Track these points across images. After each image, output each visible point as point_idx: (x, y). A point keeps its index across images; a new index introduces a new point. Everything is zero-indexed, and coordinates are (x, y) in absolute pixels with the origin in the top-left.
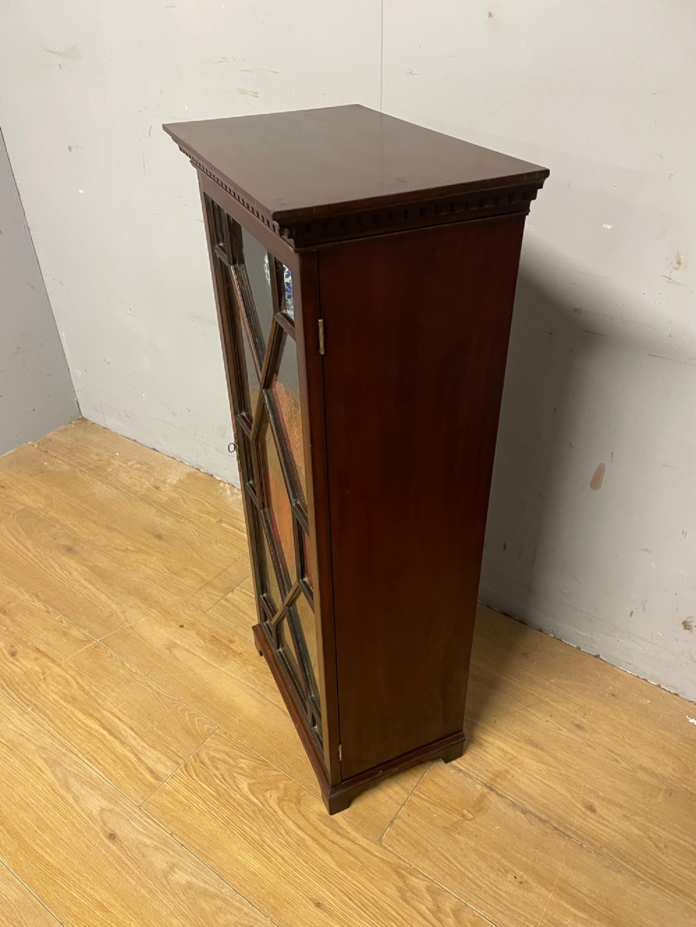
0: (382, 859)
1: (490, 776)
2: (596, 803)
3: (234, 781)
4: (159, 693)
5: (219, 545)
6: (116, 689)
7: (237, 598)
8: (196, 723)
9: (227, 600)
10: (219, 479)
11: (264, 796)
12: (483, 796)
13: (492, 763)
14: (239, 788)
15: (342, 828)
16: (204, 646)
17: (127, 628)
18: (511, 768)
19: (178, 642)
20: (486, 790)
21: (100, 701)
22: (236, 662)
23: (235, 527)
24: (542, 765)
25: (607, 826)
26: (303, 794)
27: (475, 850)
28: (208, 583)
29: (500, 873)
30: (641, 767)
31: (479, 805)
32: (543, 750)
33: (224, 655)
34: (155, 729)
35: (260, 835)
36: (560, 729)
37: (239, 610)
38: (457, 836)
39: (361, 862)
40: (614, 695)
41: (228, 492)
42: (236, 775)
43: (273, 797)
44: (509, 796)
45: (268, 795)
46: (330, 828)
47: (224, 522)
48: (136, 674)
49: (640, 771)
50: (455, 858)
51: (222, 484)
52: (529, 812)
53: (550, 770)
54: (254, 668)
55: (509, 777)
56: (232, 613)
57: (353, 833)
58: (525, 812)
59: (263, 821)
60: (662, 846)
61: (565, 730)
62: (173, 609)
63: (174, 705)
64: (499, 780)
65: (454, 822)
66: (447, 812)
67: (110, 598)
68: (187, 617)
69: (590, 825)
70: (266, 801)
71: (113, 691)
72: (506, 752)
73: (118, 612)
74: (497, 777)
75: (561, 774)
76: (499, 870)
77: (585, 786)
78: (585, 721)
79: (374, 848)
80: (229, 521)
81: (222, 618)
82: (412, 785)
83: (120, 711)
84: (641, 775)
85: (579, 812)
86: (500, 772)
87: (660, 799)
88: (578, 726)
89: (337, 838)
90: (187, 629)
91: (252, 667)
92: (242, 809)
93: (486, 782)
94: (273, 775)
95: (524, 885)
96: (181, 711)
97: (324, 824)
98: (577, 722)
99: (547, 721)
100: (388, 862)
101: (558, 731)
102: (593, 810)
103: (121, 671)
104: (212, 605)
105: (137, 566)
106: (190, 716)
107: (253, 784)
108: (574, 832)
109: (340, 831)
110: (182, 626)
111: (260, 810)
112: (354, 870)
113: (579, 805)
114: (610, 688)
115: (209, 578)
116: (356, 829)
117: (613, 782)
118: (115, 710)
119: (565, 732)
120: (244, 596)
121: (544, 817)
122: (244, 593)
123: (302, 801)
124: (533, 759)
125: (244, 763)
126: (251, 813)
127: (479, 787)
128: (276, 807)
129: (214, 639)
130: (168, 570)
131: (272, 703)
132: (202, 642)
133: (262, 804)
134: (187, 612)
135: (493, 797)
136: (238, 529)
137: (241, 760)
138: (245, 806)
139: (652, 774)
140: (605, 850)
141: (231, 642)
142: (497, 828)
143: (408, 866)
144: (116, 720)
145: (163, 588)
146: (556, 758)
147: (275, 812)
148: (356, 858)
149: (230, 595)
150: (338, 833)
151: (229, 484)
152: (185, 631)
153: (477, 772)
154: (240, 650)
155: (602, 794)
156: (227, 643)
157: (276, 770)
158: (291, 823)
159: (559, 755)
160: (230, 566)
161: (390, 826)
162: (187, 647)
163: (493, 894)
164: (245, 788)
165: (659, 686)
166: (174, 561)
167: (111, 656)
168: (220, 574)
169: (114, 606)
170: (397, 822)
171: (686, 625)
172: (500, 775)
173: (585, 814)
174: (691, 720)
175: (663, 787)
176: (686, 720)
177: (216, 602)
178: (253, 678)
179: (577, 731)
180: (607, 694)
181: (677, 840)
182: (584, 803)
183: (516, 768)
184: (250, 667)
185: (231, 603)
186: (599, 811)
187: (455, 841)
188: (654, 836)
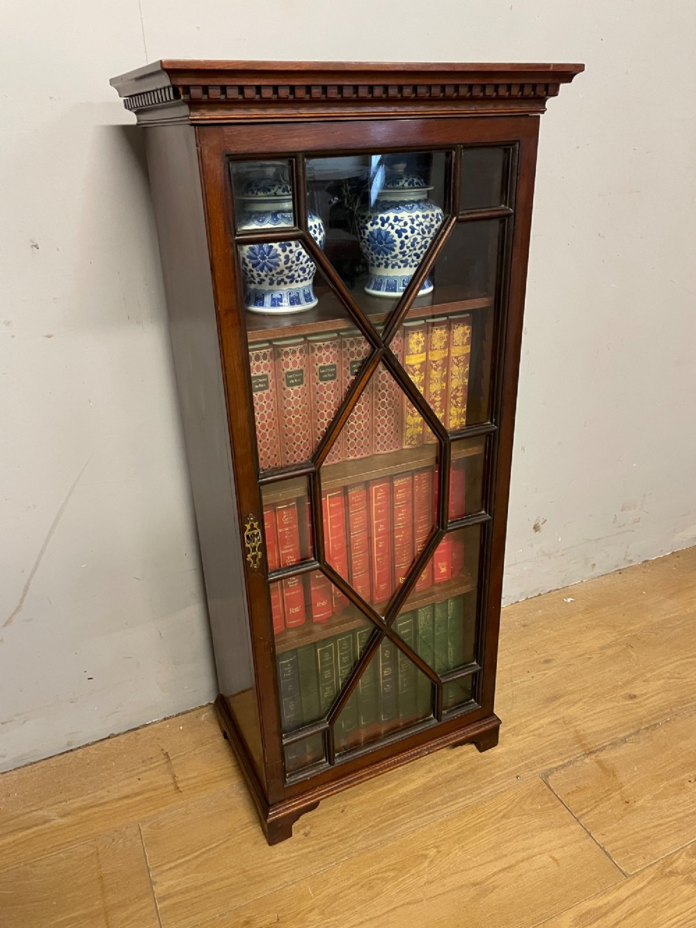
0: (649, 883)
1: (577, 746)
2: (627, 691)
7: (172, 882)
9: (163, 899)
12: (600, 763)
13: (563, 737)
15: (600, 907)
18: (575, 726)
20: (593, 756)
23: (28, 828)
24: (577, 706)
25: (652, 696)
27: (656, 798)
28: (106, 912)
29: (684, 791)
30: (602, 648)
31: (608, 771)
32: (562, 696)
36: (545, 674)
37: (196, 888)
38: (637, 805)
39: (647, 905)
40: (525, 626)
44: (603, 743)
46: (597, 919)
49: (604, 651)
50: (662, 818)
52: (625, 738)
53: (585, 702)
54: (316, 911)
55: (582, 733)
56: (194, 901)
57: (611, 898)
58: (624, 741)
60: (677, 676)
61: (548, 671)
64: (583, 742)
65: (622, 800)
66: (609, 799)
69: (648, 706)
72: (555, 722)
74: (580, 741)
75: (591, 697)
76: (681, 790)
77: (609, 689)
78: (543, 655)
79: (635, 885)
81: (192, 919)
82: (568, 814)
84: (609, 652)
85: (634, 706)
86: (576, 737)
87: (634, 654)
88: (547, 661)
91: (313, 913)
93: (583, 753)
98: (543, 660)
99: (533, 678)
100: (653, 879)
101: (547, 676)
102: (634, 697)
104: (157, 921)
108: (653, 719)
109: (603, 910)
112: (655, 917)
113: (627, 703)
115: (97, 905)
116: (605, 892)
117: (610, 671)
120: (175, 871)
121: (632, 731)
122: (171, 869)
124: (569, 707)
127: (587, 760)
131: (387, 912)
135: (603, 756)
136: (36, 825)
139: (609, 646)
140: (674, 709)
141: (248, 923)
142: (636, 769)
143: (661, 862)
146: (573, 692)
148: (641, 908)
149: (157, 889)
150: (605, 914)
153: (570, 754)
154: (271, 918)
155: (620, 683)
159: (571, 688)
160: (100, 867)
161: (611, 858)
165: (527, 599)
168: (102, 888)
170: (608, 849)
171: (536, 528)
172: (579, 739)
173: (637, 703)
174: (569, 600)
175: (624, 646)
176: (567, 603)
177: (154, 915)
178: (333, 919)
179: (553, 664)
180: (522, 628)
181: (673, 666)
182: (625, 698)
183: (575, 724)
184: (313, 916)
185: (176, 894)
186: (636, 694)
187: (643, 808)
188: (668, 675)
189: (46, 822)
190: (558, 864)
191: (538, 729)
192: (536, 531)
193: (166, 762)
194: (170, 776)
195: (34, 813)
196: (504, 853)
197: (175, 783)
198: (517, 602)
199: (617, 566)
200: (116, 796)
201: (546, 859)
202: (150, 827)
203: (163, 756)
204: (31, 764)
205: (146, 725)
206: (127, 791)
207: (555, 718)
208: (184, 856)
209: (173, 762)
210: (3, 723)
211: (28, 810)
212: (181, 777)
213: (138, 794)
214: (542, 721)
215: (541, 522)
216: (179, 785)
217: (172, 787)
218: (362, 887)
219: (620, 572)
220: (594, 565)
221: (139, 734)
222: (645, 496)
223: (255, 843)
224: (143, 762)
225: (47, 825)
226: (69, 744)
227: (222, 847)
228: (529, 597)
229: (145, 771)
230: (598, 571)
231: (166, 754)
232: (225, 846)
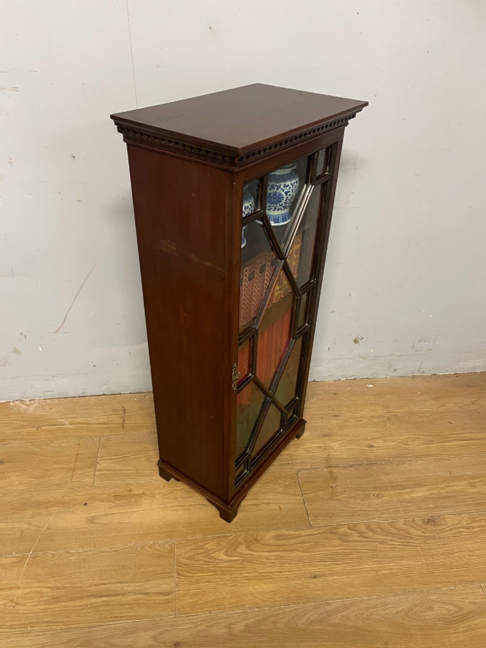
0: (319, 533)
1: (325, 462)
2: (370, 443)
3: (214, 559)
4: (115, 551)
5: (55, 442)
6: (82, 570)
7: (106, 465)
8: (159, 548)
9: (99, 470)
10: (5, 401)
11: (238, 553)
12: (331, 472)
13: (320, 456)
14: (220, 560)
15: (290, 535)
16: (114, 504)
17: (45, 531)
18: (329, 452)
19: (94, 514)
20: (329, 469)
21: (79, 585)
22: (144, 499)
23: (55, 425)
24: (338, 442)
25: (383, 449)
26: (256, 535)
27: (350, 497)
28: (74, 469)
30: (371, 417)
31: (333, 478)
32: (333, 435)
33: (134, 501)
34: (136, 571)
35: (256, 572)
37: (115, 470)
38: (338, 498)
39: (313, 542)
40: (336, 394)
41: (23, 406)
42: (212, 555)
43: (242, 549)
44: (339, 464)
45: (239, 550)
47: (42, 426)
48: (85, 552)
49: (372, 419)
50: (347, 507)
51: (11, 404)
53: (343, 442)
54: (161, 495)
55: (332, 456)
56: (111, 475)
57: (297, 533)
58: (351, 466)
59: (250, 564)
60: (405, 442)
61: (332, 421)
62: (67, 498)
63: (134, 549)
64: (330, 461)
65: (331, 493)
66: (324, 491)
67: (7, 523)
68: (82, 497)
69: (377, 453)
70: (241, 554)
71: (81, 573)
72: (320, 447)
73: (26, 526)
74: (328, 460)
75: (348, 441)
76: (366, 498)
77: (361, 439)
78: (336, 412)
79: (310, 532)
80: (45, 424)
81: (108, 482)
82: (299, 491)
83: (100, 579)
84: (375, 420)
85: (369, 451)
86: (327, 457)
87: (388, 425)
88: (336, 416)
89: (293, 541)
90: (91, 503)
91: (159, 495)
92: (234, 568)
93: (325, 466)
94: (231, 539)
95: (380, 496)
96: (141, 549)
97: (280, 540)
98: (334, 415)
99: (322, 422)
100: (323, 532)
101: (331, 423)
102: (373, 447)
103: (72, 558)
104: (93, 479)
105: (6, 490)
106: (150, 547)
107: (226, 551)
108: (375, 460)
109: (290, 537)
110: (86, 504)
111: (243, 561)
112: (313, 548)
113: (366, 449)
114: (331, 391)
115: (72, 465)
116: (296, 530)
117: (368, 430)
118: (95, 582)
119: (333, 422)
120: (108, 461)
121: (359, 463)
122: (107, 459)
123: (259, 539)
124: (333, 442)
125: (210, 546)
126: (240, 566)
127: (325, 470)
128: (250, 552)
129: (116, 497)
130: (32, 478)
131: (191, 505)
132: (110, 503)
133: (241, 557)
134: (80, 494)
135: (335, 470)
136: (58, 425)
137: (207, 546)
138: (234, 565)
139: (377, 417)
140: (391, 459)
141: (130, 491)
142: (348, 481)
143: (333, 526)
144: (104, 586)
145: (44, 491)
146: (340, 435)
147: (251, 555)
148: (309, 542)
149: (98, 466)
150: (290, 539)
151: (17, 401)
152: (91, 505)
153: (318, 464)
154: (141, 492)
155: (369, 438)
156: (128, 493)
157: (230, 536)
158: (264, 553)
159: (340, 433)
160: (78, 450)
161: (308, 516)
162: (104, 513)
163: (373, 509)
164: (225, 557)
165: (346, 379)
166: (31, 470)
167: (54, 555)
168: (76, 459)
169: (16, 525)
170: (309, 512)
171: (356, 341)
172: (328, 459)
173: (372, 450)
174: (370, 386)
175: (385, 419)
176: (368, 387)
177: (93, 476)
178: (166, 500)
179: (337, 418)
180: (333, 395)
181: (408, 436)
182: (367, 446)
183: (331, 451)
184: (157, 496)
185: (105, 470)
186: (375, 445)
187: (339, 500)
188: (400, 441)
189: (62, 425)
190: (280, 510)
191: (309, 448)
192: (356, 343)
193: (123, 413)
194: (122, 420)
195: (59, 420)
196: (258, 498)
197: (123, 423)
198: (339, 380)
199: (413, 373)
200: (96, 422)
201: (277, 507)
202: (105, 439)
203: (122, 410)
204: (65, 398)
205: (120, 394)
206: (102, 421)
207: (321, 445)
208: (114, 456)
209: (126, 414)
210: (53, 376)
211: (57, 418)
212: (126, 422)
213: (105, 424)
214: (313, 445)
215: (360, 338)
216: (125, 425)
217: (121, 425)
218: (185, 492)
219: (413, 377)
220: (395, 370)
221: (116, 397)
222: (438, 335)
223: (147, 460)
224: (114, 410)
225: (63, 426)
226: (83, 393)
227: (132, 457)
228: (348, 379)
229: (112, 415)
230: (397, 374)
231: (124, 410)
232: (134, 457)
